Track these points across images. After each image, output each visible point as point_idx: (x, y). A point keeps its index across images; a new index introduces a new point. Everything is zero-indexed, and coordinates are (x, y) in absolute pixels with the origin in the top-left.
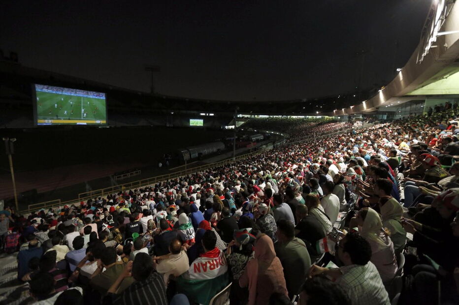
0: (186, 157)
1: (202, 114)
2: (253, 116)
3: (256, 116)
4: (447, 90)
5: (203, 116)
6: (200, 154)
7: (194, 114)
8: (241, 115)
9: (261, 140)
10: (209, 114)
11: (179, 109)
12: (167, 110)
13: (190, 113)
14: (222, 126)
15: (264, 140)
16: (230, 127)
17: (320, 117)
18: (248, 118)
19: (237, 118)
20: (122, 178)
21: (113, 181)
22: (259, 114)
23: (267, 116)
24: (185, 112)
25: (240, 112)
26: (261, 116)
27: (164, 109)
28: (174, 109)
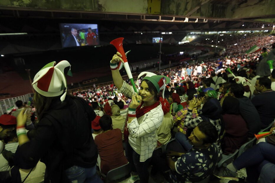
1: (163, 33)
2: (203, 33)
3: (206, 33)
5: (164, 35)
6: (137, 68)
7: (157, 33)
8: (193, 33)
9: (199, 54)
10: (168, 33)
11: (146, 31)
12: (138, 31)
13: (154, 33)
14: (177, 42)
15: (201, 54)
16: (183, 42)
17: (267, 31)
18: (198, 34)
19: (190, 35)
20: (87, 83)
21: (79, 85)
22: (208, 31)
23: (215, 32)
24: (150, 32)
25: (192, 30)
26: (210, 33)
27: (136, 31)
28: (142, 32)
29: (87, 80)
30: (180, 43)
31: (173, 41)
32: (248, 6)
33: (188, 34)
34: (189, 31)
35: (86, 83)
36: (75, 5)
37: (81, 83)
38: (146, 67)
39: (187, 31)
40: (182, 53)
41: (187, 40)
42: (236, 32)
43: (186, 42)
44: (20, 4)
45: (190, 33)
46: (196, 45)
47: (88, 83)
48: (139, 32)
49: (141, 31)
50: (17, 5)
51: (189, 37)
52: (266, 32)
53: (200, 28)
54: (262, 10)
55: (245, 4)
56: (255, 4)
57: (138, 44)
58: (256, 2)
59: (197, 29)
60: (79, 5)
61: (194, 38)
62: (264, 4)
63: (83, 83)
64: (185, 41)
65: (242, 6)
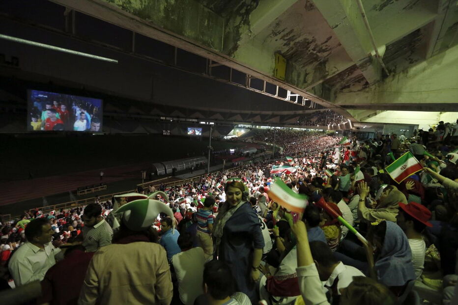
0: (160, 171)
1: (202, 123)
2: (254, 127)
3: (257, 127)
4: (397, 120)
5: (203, 125)
6: (174, 170)
7: (194, 122)
8: (242, 125)
9: (253, 153)
10: (209, 123)
11: (178, 117)
12: (166, 117)
13: (189, 121)
14: (221, 136)
15: (257, 153)
16: (230, 137)
17: (322, 130)
18: (248, 128)
19: (238, 127)
20: (86, 193)
21: (72, 196)
22: (260, 124)
23: (269, 127)
24: (184, 120)
25: (241, 122)
26: (262, 127)
27: (163, 116)
28: (173, 117)
29: (87, 189)
30: (225, 137)
31: (217, 134)
32: (351, 91)
33: (236, 126)
34: (237, 123)
35: (83, 193)
36: (202, 37)
37: (75, 193)
38: (186, 169)
39: (234, 123)
40: (232, 150)
41: (234, 134)
42: (291, 128)
43: (234, 136)
44: (125, 5)
45: (238, 125)
46: (247, 141)
47: (89, 192)
48: (168, 118)
49: (170, 117)
50: (118, 5)
51: (237, 131)
52: (321, 132)
53: (250, 120)
54: (367, 97)
55: (348, 89)
56: (359, 91)
57: (166, 136)
58: (360, 89)
59: (248, 120)
60: (206, 38)
61: (243, 132)
62: (368, 92)
63: (79, 194)
64: (232, 135)
65: (345, 90)
